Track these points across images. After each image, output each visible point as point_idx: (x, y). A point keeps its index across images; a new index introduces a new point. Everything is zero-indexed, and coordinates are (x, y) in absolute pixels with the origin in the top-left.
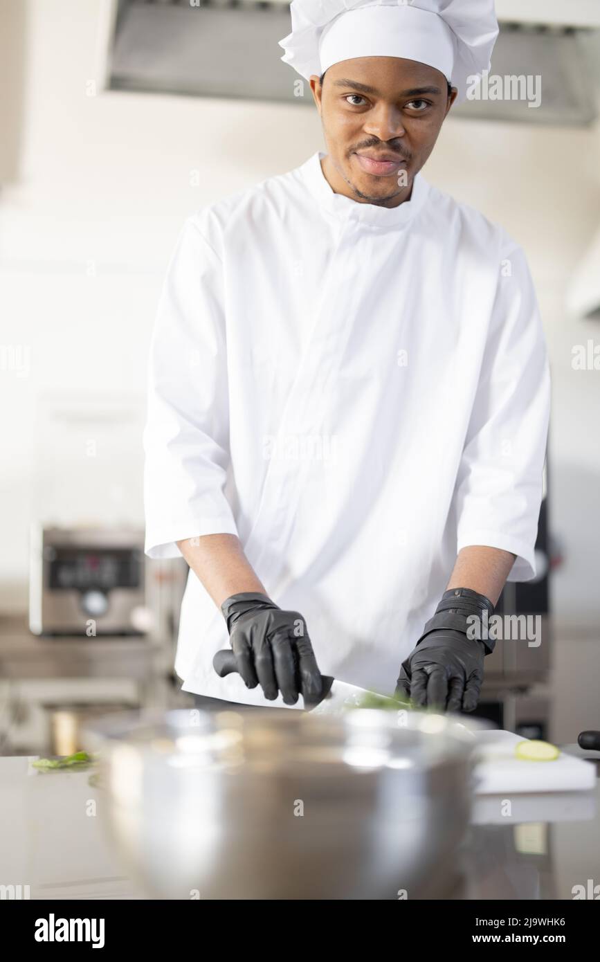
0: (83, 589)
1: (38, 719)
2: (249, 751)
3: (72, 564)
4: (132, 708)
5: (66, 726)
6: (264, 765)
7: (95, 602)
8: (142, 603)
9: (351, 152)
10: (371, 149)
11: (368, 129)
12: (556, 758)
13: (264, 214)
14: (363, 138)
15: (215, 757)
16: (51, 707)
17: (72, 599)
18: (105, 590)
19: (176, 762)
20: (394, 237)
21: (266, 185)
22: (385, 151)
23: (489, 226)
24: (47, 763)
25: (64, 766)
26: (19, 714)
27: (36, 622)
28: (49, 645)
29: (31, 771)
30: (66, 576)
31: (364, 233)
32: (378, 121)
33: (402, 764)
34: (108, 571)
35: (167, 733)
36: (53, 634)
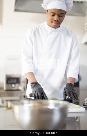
0: (12, 84)
1: (5, 102)
2: (34, 106)
3: (10, 80)
4: (18, 101)
5: (9, 103)
6: (37, 108)
7: (13, 85)
8: (20, 86)
9: (52, 22)
10: (54, 22)
11: (54, 19)
12: (80, 107)
13: (39, 29)
14: (53, 20)
15: (30, 107)
16: (7, 101)
17: (10, 85)
18: (15, 84)
19: (24, 108)
20: (57, 32)
21: (39, 25)
22: (56, 22)
23: (71, 31)
24: (6, 108)
25: (8, 109)
26: (3, 102)
27: (5, 89)
28: (7, 92)
29: (4, 110)
30: (9, 82)
31: (53, 32)
32: (56, 18)
33: (56, 108)
34: (15, 81)
35: (23, 104)
36: (7, 90)
